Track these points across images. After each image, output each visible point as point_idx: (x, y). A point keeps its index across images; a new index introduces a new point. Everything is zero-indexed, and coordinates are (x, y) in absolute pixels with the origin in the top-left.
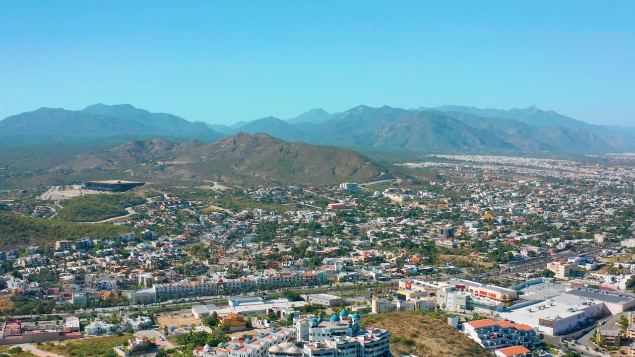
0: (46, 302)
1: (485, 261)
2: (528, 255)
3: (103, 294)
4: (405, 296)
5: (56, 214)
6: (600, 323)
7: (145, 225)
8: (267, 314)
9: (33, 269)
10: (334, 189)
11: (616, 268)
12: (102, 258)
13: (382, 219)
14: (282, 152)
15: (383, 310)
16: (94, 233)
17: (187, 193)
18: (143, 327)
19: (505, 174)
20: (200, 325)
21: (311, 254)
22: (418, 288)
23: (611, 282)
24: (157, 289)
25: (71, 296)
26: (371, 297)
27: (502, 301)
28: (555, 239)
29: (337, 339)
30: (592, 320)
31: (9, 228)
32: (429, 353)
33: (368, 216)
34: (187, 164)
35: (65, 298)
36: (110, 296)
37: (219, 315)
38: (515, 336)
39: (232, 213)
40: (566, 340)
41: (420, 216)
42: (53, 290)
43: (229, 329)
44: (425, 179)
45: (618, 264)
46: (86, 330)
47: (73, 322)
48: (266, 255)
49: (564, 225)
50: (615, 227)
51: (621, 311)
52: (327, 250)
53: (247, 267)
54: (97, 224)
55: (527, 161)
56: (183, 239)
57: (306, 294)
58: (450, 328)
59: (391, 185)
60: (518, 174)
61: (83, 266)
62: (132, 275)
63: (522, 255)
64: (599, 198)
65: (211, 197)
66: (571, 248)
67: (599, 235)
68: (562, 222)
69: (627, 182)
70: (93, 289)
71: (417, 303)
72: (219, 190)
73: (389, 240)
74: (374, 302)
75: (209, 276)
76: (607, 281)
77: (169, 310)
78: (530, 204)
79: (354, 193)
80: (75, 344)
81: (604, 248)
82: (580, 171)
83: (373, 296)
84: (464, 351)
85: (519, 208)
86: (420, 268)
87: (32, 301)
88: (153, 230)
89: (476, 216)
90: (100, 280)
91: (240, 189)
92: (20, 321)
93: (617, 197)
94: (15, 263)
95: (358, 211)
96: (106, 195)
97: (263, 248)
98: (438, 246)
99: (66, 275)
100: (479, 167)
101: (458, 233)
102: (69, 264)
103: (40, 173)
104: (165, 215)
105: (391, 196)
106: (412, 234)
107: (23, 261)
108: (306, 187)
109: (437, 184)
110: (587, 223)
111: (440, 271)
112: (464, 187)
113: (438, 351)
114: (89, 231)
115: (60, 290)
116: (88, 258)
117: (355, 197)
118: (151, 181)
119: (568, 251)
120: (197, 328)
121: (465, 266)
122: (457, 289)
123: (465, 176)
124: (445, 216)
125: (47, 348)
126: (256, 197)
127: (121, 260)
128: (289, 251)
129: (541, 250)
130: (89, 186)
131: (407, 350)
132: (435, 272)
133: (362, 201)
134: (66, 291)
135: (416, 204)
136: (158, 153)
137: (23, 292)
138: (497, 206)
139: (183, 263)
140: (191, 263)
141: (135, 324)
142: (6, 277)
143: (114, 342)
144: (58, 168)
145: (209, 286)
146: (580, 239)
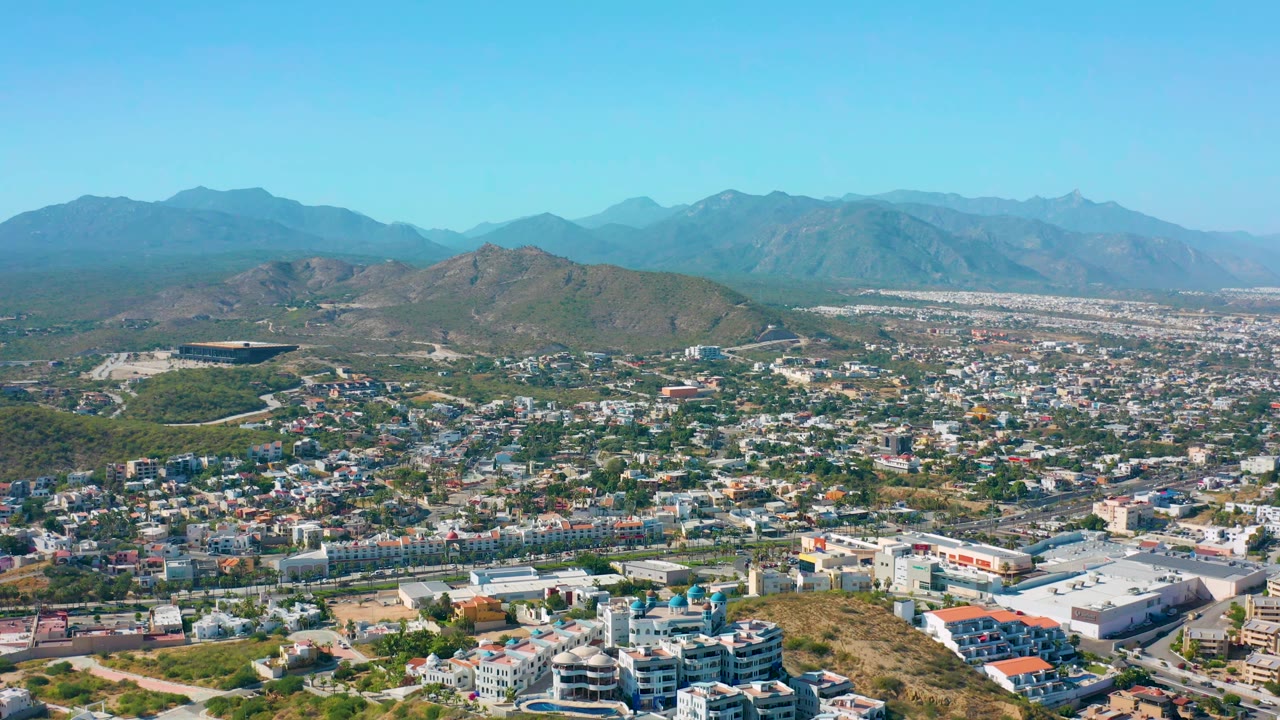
0: (112, 577)
1: (972, 499)
2: (1057, 487)
3: (224, 562)
4: (814, 564)
5: (124, 408)
6: (1191, 617)
7: (301, 428)
8: (546, 597)
9: (85, 514)
10: (673, 357)
11: (1228, 514)
12: (220, 493)
13: (769, 417)
14: (570, 285)
15: (770, 589)
16: (203, 444)
17: (382, 365)
18: (305, 624)
19: (1017, 328)
20: (417, 619)
21: (630, 485)
22: (839, 550)
23: (1218, 539)
24: (330, 552)
25: (161, 566)
26: (747, 566)
27: (1003, 575)
28: (1111, 456)
29: (683, 641)
30: (1175, 611)
31: (33, 434)
32: (857, 669)
33: (743, 412)
34: (381, 309)
35: (151, 570)
36: (238, 565)
37: (454, 601)
38: (1024, 639)
39: (473, 405)
40: (1123, 647)
41: (845, 412)
42: (125, 555)
43: (473, 627)
44: (855, 338)
45: (1232, 505)
46: (195, 631)
47: (168, 616)
48: (541, 486)
49: (1129, 429)
50: (1232, 434)
51: (1233, 595)
52: (660, 476)
53: (504, 511)
54: (208, 426)
55: (1060, 302)
56: (377, 456)
57: (620, 561)
58: (898, 622)
59: (788, 350)
60: (1042, 328)
61: (182, 509)
62: (280, 526)
63: (1044, 487)
64: (1203, 376)
65: (428, 375)
66: (1142, 475)
67: (1197, 449)
68: (1125, 424)
69: (1260, 346)
70: (203, 553)
71: (836, 577)
72: (445, 360)
73: (782, 457)
74: (753, 575)
75: (430, 527)
76: (1210, 539)
77: (353, 593)
78: (1063, 388)
79: (713, 365)
80: (175, 655)
81: (1207, 474)
82: (1167, 323)
83: (751, 565)
84: (925, 666)
85: (1041, 396)
86: (843, 511)
87: (87, 577)
88: (318, 439)
89: (956, 412)
90: (218, 536)
91: (486, 358)
92: (65, 614)
93: (1238, 375)
94: (48, 504)
95: (722, 401)
96: (221, 371)
97: (536, 473)
98: (878, 471)
99: (149, 525)
100: (965, 314)
101: (920, 444)
102: (154, 504)
103: (88, 325)
104: (340, 409)
105: (787, 373)
106: (827, 446)
107: (64, 499)
108: (619, 354)
109: (878, 349)
110: (1175, 425)
111: (883, 517)
112: (933, 354)
113: (874, 665)
114: (191, 442)
115: (140, 555)
116: (192, 493)
117: (715, 374)
118: (308, 343)
119: (1136, 481)
120: (410, 624)
121: (931, 509)
122: (914, 551)
123: (935, 332)
124: (894, 412)
125: (120, 663)
126: (520, 374)
127: (256, 498)
128: (587, 479)
129: (1082, 478)
130: (186, 352)
131: (815, 663)
132: (872, 521)
133: (730, 382)
134: (152, 557)
135: (837, 388)
136: (321, 287)
137: (68, 559)
138: (997, 392)
139: (379, 502)
140: (394, 502)
141: (290, 618)
142: (33, 529)
143: (251, 652)
144: (122, 317)
145: (431, 546)
146: (1161, 457)
